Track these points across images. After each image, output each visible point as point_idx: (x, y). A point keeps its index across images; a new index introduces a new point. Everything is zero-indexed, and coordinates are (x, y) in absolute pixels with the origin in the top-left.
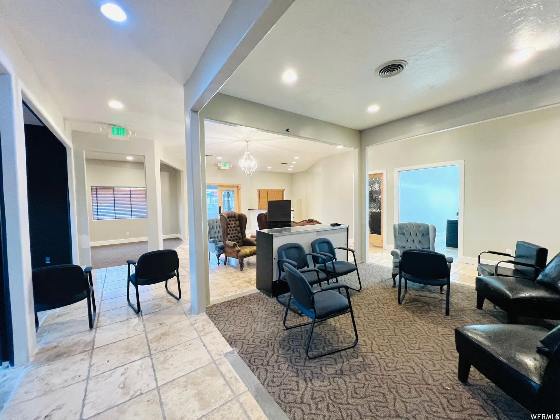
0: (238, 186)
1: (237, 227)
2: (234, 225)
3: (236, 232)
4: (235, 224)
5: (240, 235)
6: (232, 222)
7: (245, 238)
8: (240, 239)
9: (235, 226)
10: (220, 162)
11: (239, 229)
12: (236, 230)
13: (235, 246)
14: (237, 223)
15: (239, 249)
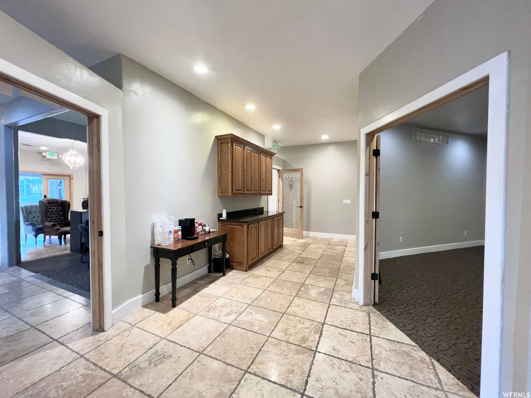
0: (70, 176)
1: (59, 211)
2: (55, 209)
3: (58, 215)
4: (57, 209)
5: (62, 218)
6: (53, 207)
7: (68, 220)
8: (62, 221)
9: (57, 210)
10: (45, 151)
11: (61, 213)
12: (58, 214)
13: (54, 225)
14: (60, 208)
15: (59, 227)
